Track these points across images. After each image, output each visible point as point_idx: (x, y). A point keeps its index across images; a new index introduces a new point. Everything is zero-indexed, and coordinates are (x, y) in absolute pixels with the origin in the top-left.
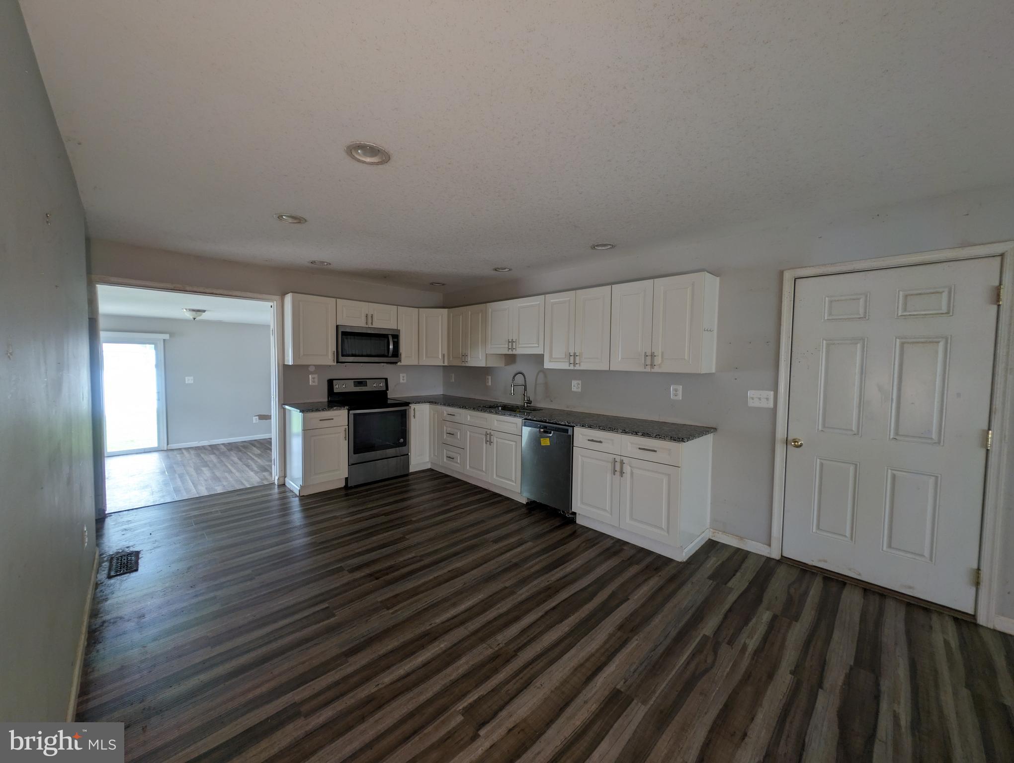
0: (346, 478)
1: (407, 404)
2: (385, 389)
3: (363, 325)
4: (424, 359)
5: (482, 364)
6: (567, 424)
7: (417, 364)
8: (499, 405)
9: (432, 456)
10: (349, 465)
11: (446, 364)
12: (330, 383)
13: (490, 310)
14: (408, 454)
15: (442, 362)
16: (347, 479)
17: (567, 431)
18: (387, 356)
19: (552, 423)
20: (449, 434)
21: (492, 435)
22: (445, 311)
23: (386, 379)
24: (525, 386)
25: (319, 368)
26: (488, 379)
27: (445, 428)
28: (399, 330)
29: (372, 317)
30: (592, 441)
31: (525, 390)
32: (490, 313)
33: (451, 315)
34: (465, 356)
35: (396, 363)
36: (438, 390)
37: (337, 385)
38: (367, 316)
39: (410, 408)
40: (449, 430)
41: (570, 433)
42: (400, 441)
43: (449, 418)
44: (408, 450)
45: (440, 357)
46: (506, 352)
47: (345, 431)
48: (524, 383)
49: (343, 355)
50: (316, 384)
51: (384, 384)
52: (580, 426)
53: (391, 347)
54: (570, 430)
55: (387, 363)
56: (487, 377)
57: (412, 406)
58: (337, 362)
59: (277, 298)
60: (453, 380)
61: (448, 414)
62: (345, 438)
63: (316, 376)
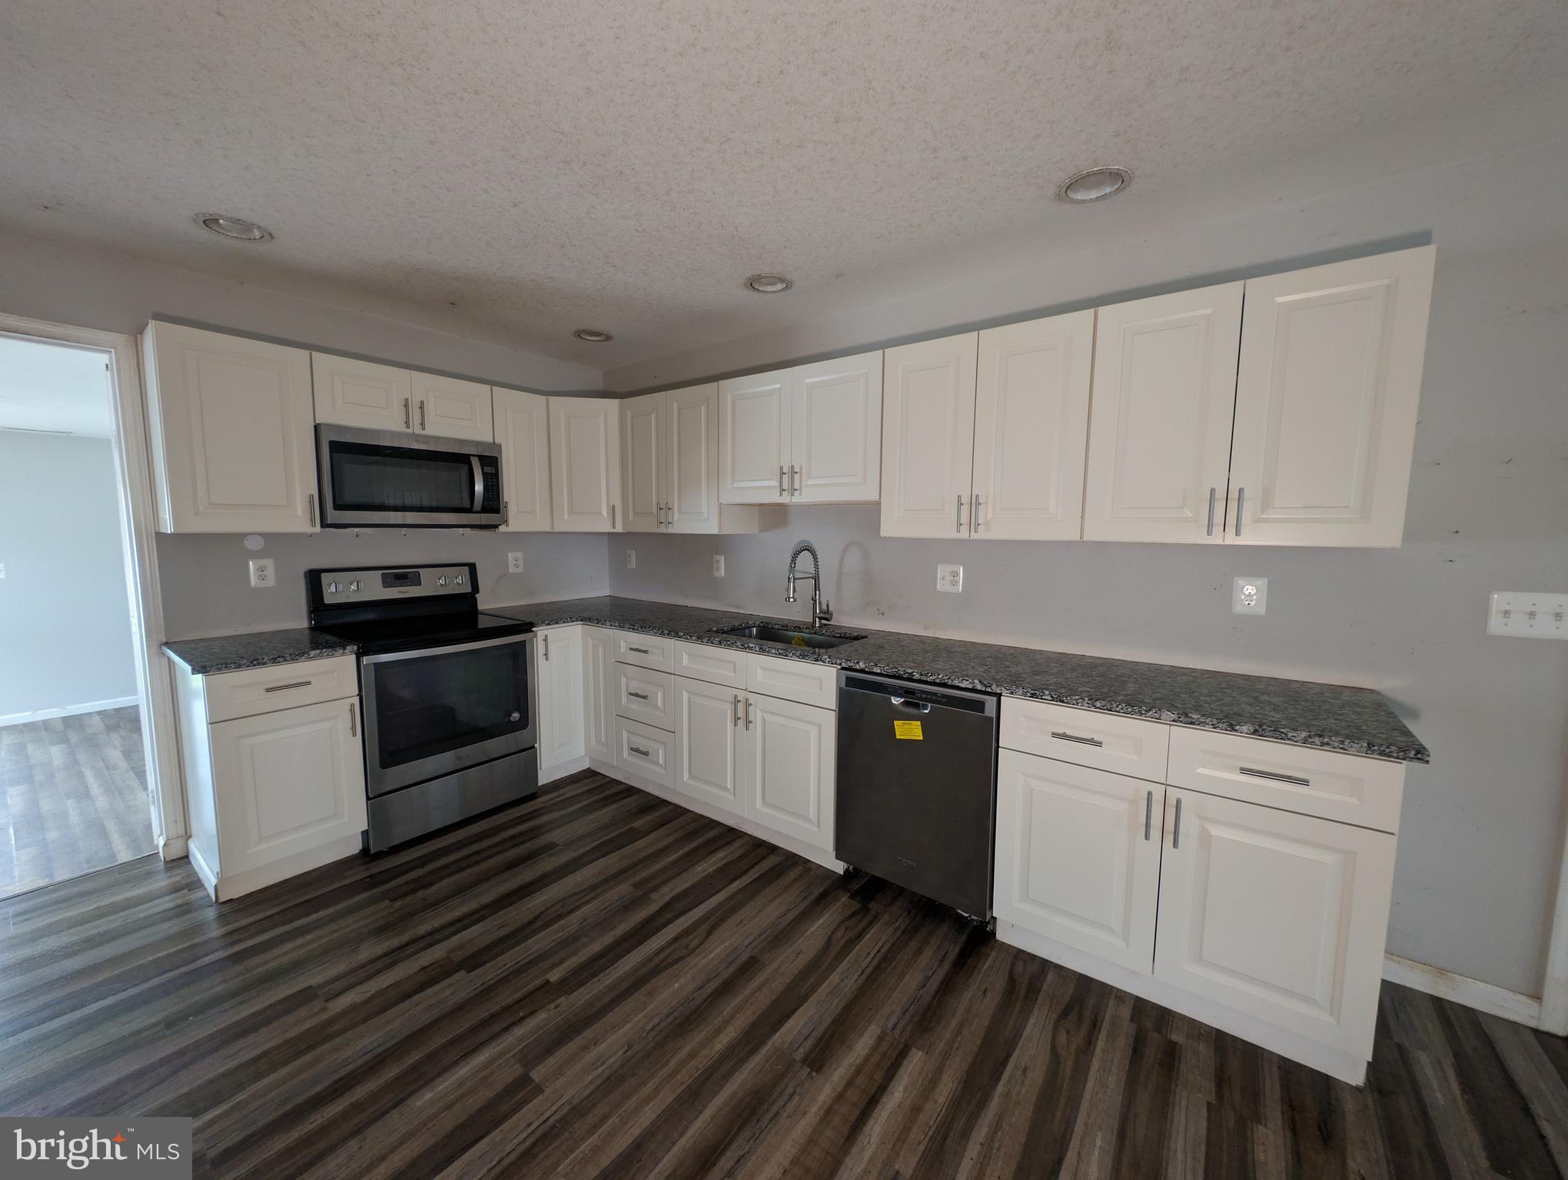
0: (363, 832)
1: (527, 627)
2: (470, 591)
3: (399, 427)
4: (566, 517)
5: (710, 527)
6: (979, 687)
7: (548, 529)
8: (750, 622)
9: (593, 742)
10: (368, 798)
11: (619, 529)
12: (314, 579)
13: (729, 397)
14: (533, 747)
15: (609, 523)
16: (365, 834)
17: (980, 706)
18: (470, 510)
19: (933, 683)
20: (636, 695)
21: (751, 705)
22: (613, 404)
23: (472, 568)
24: (816, 579)
25: (276, 543)
26: (718, 561)
27: (623, 680)
28: (500, 446)
29: (422, 408)
30: (1064, 736)
31: (817, 587)
32: (729, 403)
33: (629, 413)
34: (665, 509)
35: (496, 526)
36: (599, 588)
37: (333, 586)
38: (406, 406)
39: (536, 636)
40: (637, 686)
41: (990, 710)
42: (512, 719)
43: (632, 658)
44: (534, 738)
45: (605, 513)
46: (774, 498)
47: (352, 710)
48: (812, 570)
49: (338, 507)
50: (271, 582)
51: (467, 578)
52: (1024, 694)
53: (479, 487)
54: (991, 702)
55: (472, 527)
56: (718, 557)
57: (541, 632)
58: (324, 525)
59: (118, 338)
60: (633, 565)
61: (631, 649)
62: (353, 728)
63: (269, 563)
